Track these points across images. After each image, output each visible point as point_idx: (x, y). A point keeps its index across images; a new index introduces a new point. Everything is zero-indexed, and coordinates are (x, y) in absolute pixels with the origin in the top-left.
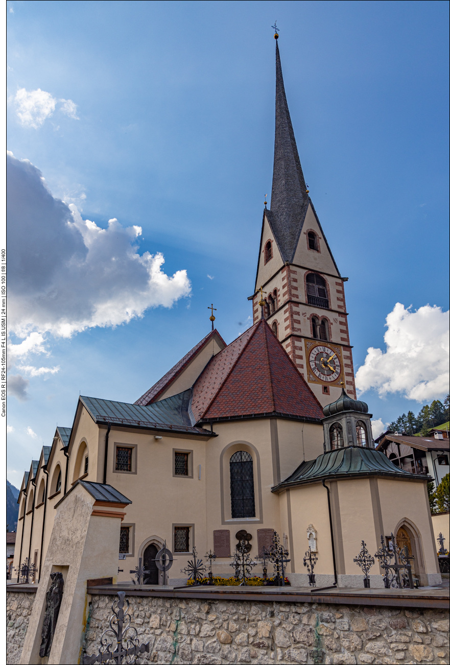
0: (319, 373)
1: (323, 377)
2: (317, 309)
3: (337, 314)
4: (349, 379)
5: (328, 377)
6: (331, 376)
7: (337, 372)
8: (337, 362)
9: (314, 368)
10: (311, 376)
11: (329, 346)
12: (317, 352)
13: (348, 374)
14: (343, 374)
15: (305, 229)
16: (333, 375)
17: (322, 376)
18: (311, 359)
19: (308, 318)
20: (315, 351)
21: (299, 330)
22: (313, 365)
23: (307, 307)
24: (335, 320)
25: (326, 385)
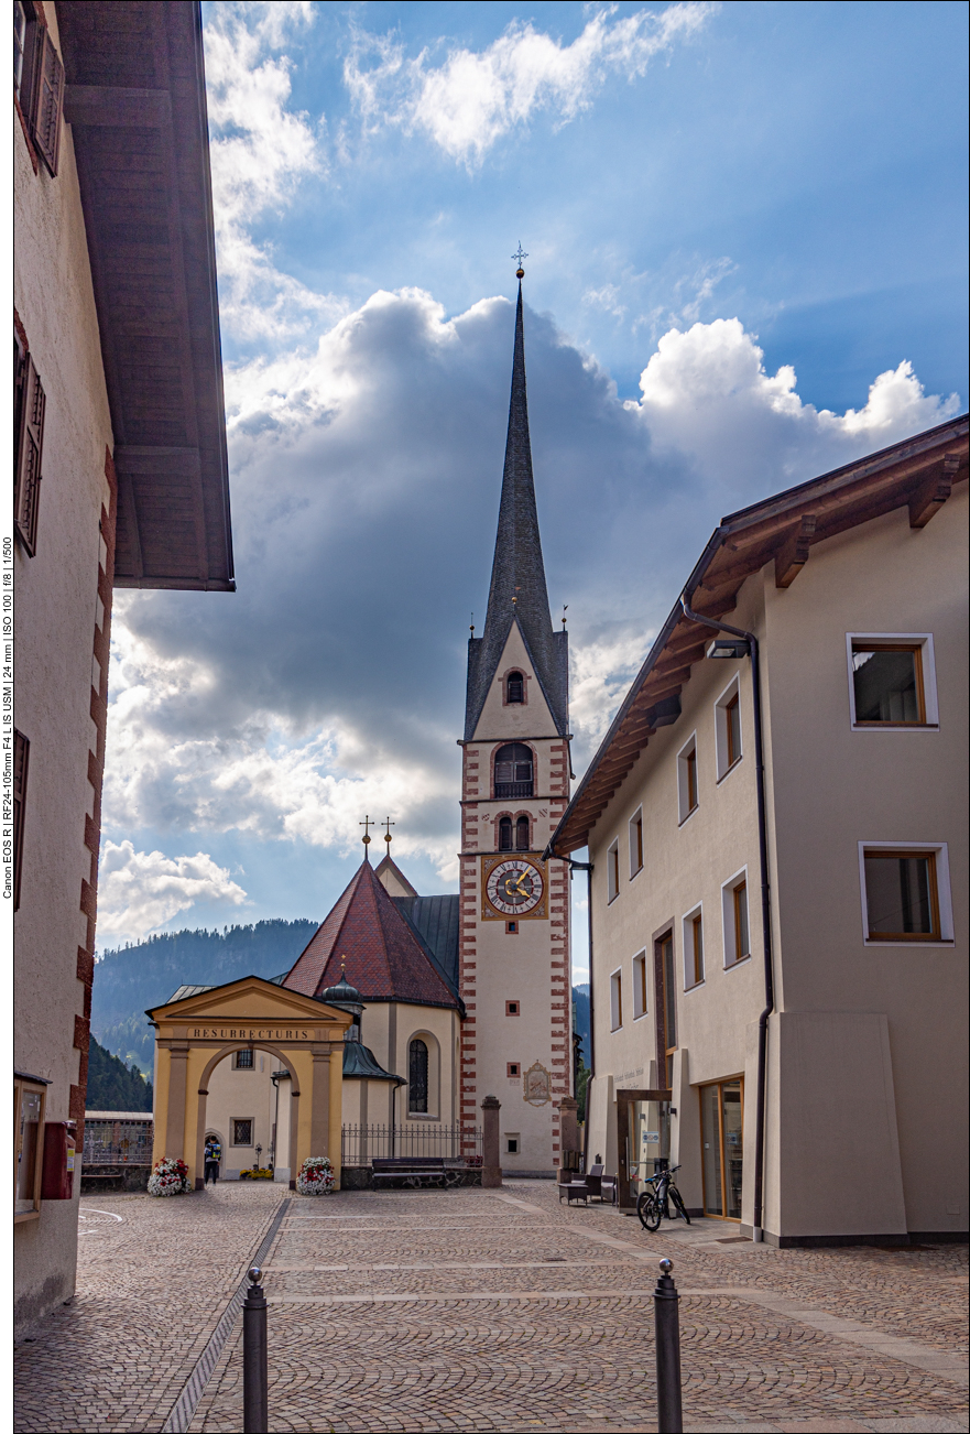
0: (502, 903)
1: (509, 909)
2: (510, 803)
3: (548, 801)
4: (559, 903)
5: (518, 907)
6: (523, 905)
7: (535, 897)
8: (537, 880)
9: (495, 897)
10: (488, 911)
11: (525, 858)
12: (502, 872)
13: (556, 896)
14: (546, 897)
15: (503, 669)
16: (528, 902)
17: (508, 906)
18: (490, 884)
19: (492, 822)
20: (499, 871)
21: (475, 843)
22: (492, 893)
23: (491, 804)
24: (544, 811)
25: (511, 920)
